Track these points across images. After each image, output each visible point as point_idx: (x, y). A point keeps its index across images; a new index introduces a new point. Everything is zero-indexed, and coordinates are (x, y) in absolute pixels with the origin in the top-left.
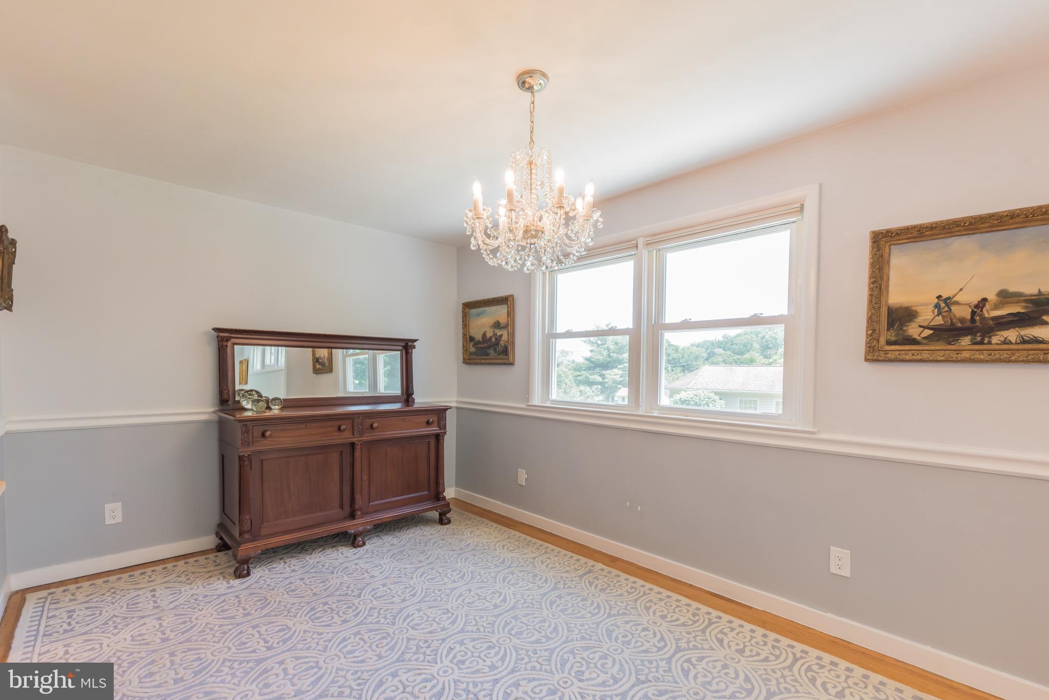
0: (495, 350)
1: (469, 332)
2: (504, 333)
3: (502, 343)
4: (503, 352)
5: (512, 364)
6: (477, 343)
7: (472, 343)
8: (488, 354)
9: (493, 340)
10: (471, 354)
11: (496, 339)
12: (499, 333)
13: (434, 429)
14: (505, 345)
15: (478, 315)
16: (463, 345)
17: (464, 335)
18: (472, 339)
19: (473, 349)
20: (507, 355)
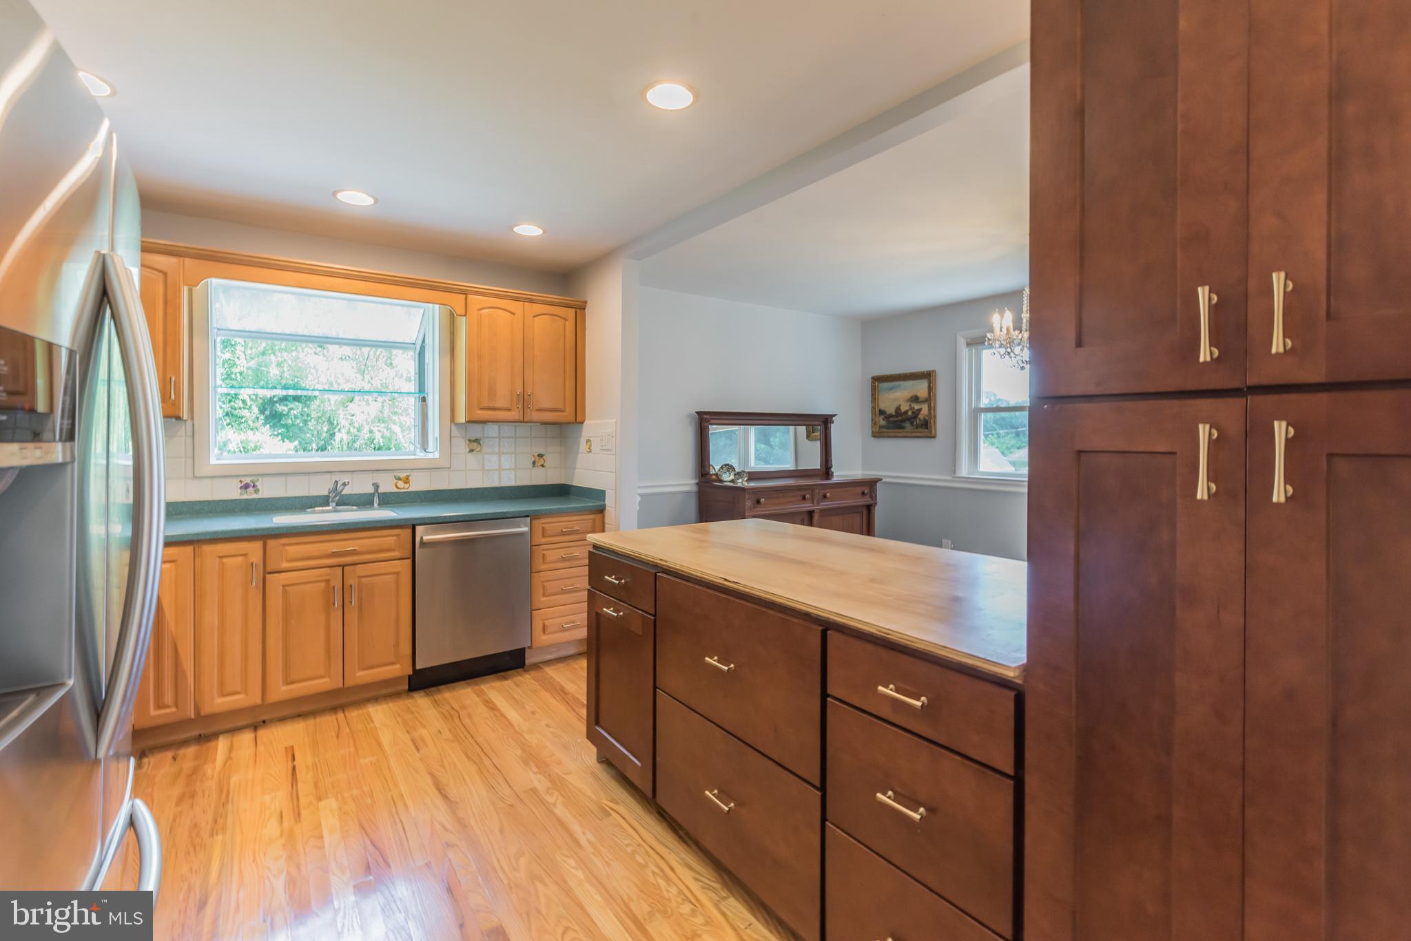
0: (912, 424)
1: (878, 405)
2: (925, 409)
3: (921, 417)
4: (922, 425)
5: (934, 437)
6: (888, 417)
7: (882, 417)
8: (903, 428)
9: (910, 413)
10: (881, 427)
11: (913, 413)
12: (917, 407)
13: (866, 500)
14: (925, 419)
15: (891, 389)
16: (872, 418)
17: (873, 408)
18: (882, 412)
19: (883, 423)
20: (927, 428)
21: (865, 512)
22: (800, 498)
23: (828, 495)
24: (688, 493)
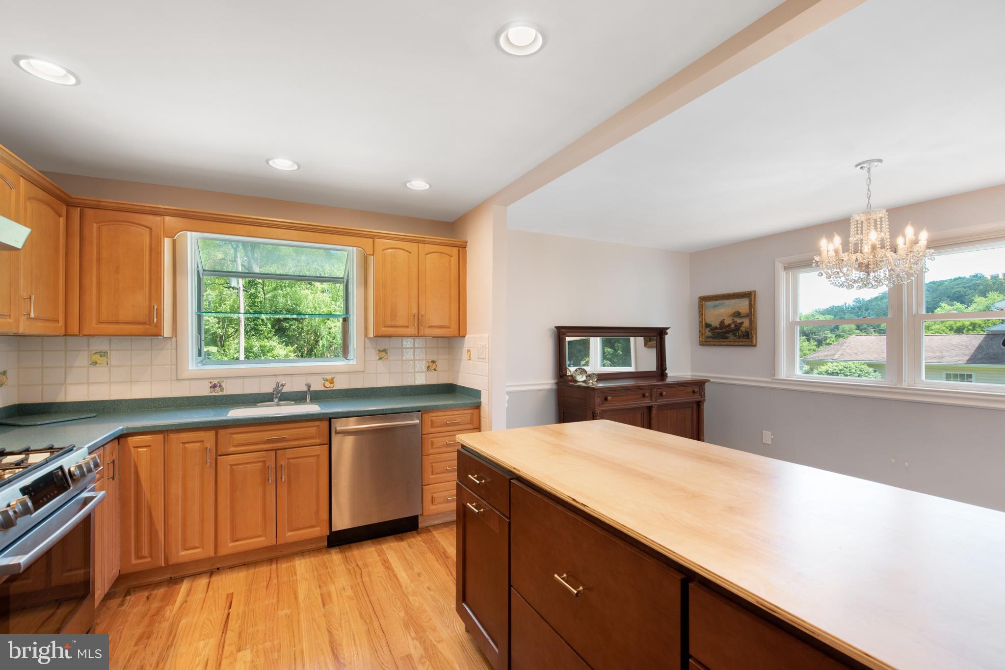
0: (735, 335)
1: (705, 320)
2: (746, 323)
3: (743, 329)
4: (744, 336)
5: (754, 346)
6: (713, 329)
7: (709, 329)
8: (727, 338)
9: (733, 326)
10: (708, 337)
11: (736, 326)
12: (739, 321)
13: (697, 397)
14: (746, 331)
15: (716, 306)
16: (700, 330)
17: (701, 322)
18: (708, 325)
19: (709, 334)
20: (748, 338)
21: (695, 406)
22: (641, 396)
23: (664, 393)
24: (549, 390)
